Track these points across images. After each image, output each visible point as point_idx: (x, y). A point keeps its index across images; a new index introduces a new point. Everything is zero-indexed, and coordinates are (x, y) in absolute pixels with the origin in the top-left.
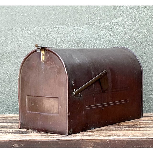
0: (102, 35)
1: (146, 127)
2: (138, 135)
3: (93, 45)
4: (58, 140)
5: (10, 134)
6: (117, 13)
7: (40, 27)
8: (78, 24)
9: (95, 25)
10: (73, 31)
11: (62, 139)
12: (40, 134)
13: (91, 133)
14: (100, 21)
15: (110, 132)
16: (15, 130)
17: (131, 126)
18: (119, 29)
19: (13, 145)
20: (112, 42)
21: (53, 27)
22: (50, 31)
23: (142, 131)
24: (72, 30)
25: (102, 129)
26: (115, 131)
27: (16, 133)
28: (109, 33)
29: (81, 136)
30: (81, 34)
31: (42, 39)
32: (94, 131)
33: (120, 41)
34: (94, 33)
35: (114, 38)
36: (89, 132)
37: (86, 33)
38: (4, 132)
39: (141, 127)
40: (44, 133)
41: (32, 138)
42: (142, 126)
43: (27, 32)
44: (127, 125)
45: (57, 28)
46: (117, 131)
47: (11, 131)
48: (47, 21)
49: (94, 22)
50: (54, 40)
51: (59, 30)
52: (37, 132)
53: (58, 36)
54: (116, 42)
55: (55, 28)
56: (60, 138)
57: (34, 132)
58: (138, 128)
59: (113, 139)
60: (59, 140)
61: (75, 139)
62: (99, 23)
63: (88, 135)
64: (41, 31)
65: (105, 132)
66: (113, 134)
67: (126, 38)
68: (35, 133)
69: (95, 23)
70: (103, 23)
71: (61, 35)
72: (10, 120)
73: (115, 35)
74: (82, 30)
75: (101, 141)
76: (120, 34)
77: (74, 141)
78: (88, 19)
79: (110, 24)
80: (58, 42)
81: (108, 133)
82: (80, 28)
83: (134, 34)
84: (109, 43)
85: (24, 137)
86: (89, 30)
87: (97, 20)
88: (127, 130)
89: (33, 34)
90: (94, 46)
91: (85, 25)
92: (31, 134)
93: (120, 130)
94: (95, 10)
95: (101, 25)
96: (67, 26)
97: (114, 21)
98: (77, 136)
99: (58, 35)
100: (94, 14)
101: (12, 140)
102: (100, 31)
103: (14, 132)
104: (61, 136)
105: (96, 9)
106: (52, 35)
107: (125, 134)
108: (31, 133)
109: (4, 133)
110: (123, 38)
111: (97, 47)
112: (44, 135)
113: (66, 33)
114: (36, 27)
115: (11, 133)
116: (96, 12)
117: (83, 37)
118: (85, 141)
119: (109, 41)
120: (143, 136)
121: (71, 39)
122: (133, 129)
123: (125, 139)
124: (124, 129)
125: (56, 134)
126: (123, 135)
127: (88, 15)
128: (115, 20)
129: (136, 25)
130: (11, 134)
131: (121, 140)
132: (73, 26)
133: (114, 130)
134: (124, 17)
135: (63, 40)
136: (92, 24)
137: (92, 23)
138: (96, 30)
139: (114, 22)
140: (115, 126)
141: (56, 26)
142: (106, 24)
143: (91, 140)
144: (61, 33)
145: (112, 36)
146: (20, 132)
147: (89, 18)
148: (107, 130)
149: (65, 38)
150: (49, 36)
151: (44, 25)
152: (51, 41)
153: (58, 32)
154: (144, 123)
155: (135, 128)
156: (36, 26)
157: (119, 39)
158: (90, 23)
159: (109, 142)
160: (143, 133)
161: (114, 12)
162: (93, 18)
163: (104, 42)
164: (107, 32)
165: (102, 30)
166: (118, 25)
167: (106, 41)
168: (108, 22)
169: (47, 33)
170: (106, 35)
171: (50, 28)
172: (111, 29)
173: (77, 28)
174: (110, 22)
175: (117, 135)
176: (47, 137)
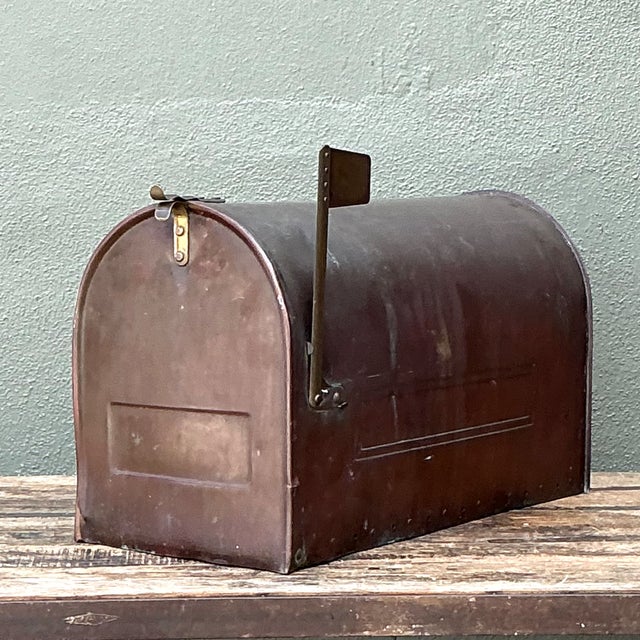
0: (439, 139)
1: (629, 536)
2: (599, 573)
3: (403, 181)
4: (260, 595)
5: (55, 567)
6: (502, 45)
7: (176, 105)
8: (336, 92)
9: (411, 94)
10: (317, 119)
12: (185, 570)
13: (397, 564)
14: (430, 78)
15: (481, 561)
16: (77, 551)
17: (567, 534)
18: (511, 113)
19: (72, 618)
20: (481, 168)
21: (231, 103)
22: (219, 118)
23: (615, 555)
24: (311, 114)
25: (443, 545)
26: (502, 556)
27: (81, 566)
28: (470, 128)
29: (356, 578)
30: (350, 131)
31: (184, 153)
32: (409, 556)
33: (515, 163)
34: (404, 129)
35: (489, 151)
36: (391, 561)
37: (372, 129)
38: (28, 558)
39: (607, 539)
40: (198, 564)
41: (151, 586)
42: (613, 532)
43: (119, 125)
44: (548, 529)
45: (247, 105)
46: (510, 554)
47: (59, 554)
48: (206, 77)
49: (406, 80)
50: (234, 157)
51: (257, 117)
52: (170, 559)
53: (252, 140)
54: (497, 167)
55: (239, 108)
56: (268, 587)
57: (158, 561)
58: (595, 543)
59: (492, 593)
60: (266, 595)
61: (332, 594)
62: (429, 88)
63: (387, 573)
64: (178, 120)
65: (458, 561)
66: (494, 571)
67: (542, 149)
68: (161, 563)
69: (409, 84)
70: (446, 89)
71: (266, 138)
72: (51, 504)
73: (495, 138)
74: (355, 118)
75: (442, 601)
76: (518, 132)
77: (327, 601)
78: (380, 69)
79: (473, 91)
80: (253, 167)
81: (470, 565)
82: (347, 109)
83: (575, 134)
84: (468, 171)
85: (117, 581)
86: (384, 117)
87: (420, 72)
88: (549, 552)
89: (146, 134)
90: (405, 184)
91: (368, 97)
92: (145, 569)
93: (521, 552)
94: (412, 32)
95: (435, 94)
96: (292, 98)
97: (489, 77)
98: (340, 577)
99: (251, 137)
100: (408, 50)
101: (66, 598)
102: (431, 122)
103: (71, 558)
104: (273, 580)
105: (413, 24)
106: (226, 137)
107: (543, 571)
108: (146, 563)
109: (31, 565)
110: (530, 150)
111: (417, 188)
112: (201, 575)
113: (285, 127)
114: (157, 104)
115: (58, 564)
116: (416, 41)
117: (360, 145)
118: (375, 601)
119: (469, 163)
120: (618, 581)
121: (306, 154)
122: (574, 545)
123: (543, 593)
124: (538, 548)
125: (253, 571)
126: (534, 576)
127: (380, 54)
128: (497, 76)
129: (583, 98)
130: (60, 570)
131: (525, 599)
132: (316, 98)
133: (495, 549)
134: (533, 62)
135: (274, 158)
136: (395, 89)
137: (397, 87)
138: (414, 115)
139: (488, 82)
140: (499, 531)
141: (242, 99)
142: (458, 91)
143: (402, 597)
144: (266, 130)
145: (482, 144)
146: (98, 560)
147: (385, 64)
148: (467, 549)
149: (276, 151)
150: (214, 140)
151: (192, 96)
152: (224, 163)
153: (253, 124)
154: (621, 521)
155: (583, 543)
156: (157, 100)
157: (512, 156)
158: (390, 88)
159: (476, 604)
160: (620, 565)
161: (492, 38)
162: (400, 64)
163: (447, 170)
164: (463, 124)
165: (440, 116)
166: (507, 97)
167: (456, 162)
168: (466, 84)
169: (204, 128)
170: (457, 136)
171: (218, 105)
172: (477, 114)
173: (335, 105)
174: (474, 82)
175: (510, 577)
176: (214, 582)
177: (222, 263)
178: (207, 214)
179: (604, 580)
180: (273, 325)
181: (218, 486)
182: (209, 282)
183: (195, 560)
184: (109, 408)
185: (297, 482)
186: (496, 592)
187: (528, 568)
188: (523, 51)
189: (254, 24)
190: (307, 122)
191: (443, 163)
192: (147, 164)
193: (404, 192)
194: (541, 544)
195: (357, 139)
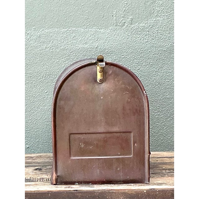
0: (135, 41)
3: (123, 55)
4: (75, 190)
6: (156, 9)
7: (47, 31)
8: (100, 26)
9: (125, 26)
10: (94, 35)
11: (80, 190)
14: (132, 21)
18: (159, 32)
20: (149, 51)
21: (65, 30)
22: (61, 35)
24: (92, 34)
26: (156, 178)
28: (145, 37)
30: (105, 39)
31: (50, 47)
33: (161, 49)
34: (123, 38)
35: (152, 45)
37: (112, 38)
43: (28, 38)
44: (171, 169)
45: (70, 31)
46: (158, 177)
48: (57, 21)
49: (124, 21)
50: (66, 48)
51: (74, 35)
53: (72, 42)
54: (155, 50)
55: (68, 31)
56: (78, 188)
59: (152, 189)
60: (77, 190)
61: (98, 190)
62: (131, 24)
64: (47, 36)
66: (153, 182)
67: (170, 44)
68: (42, 181)
69: (125, 23)
70: (137, 24)
71: (77, 42)
73: (154, 41)
74: (107, 34)
75: (135, 192)
76: (162, 38)
77: (97, 192)
78: (115, 18)
79: (146, 25)
80: (73, 52)
82: (104, 31)
84: (145, 52)
86: (116, 34)
87: (129, 18)
88: (171, 176)
89: (37, 41)
90: (124, 56)
91: (111, 27)
92: (37, 183)
93: (162, 176)
94: (126, 5)
95: (134, 26)
96: (85, 28)
97: (152, 20)
100: (124, 11)
102: (132, 35)
105: (126, 2)
106: (63, 42)
107: (169, 182)
108: (37, 181)
110: (166, 44)
111: (128, 58)
113: (84, 38)
114: (41, 30)
116: (127, 8)
117: (109, 43)
118: (113, 192)
119: (145, 49)
121: (91, 47)
123: (169, 189)
124: (168, 175)
126: (166, 184)
127: (115, 13)
128: (154, 19)
131: (163, 191)
132: (94, 28)
133: (153, 176)
134: (166, 15)
135: (80, 48)
136: (120, 24)
138: (127, 33)
140: (155, 170)
141: (69, 29)
142: (141, 25)
143: (122, 191)
144: (77, 39)
145: (150, 42)
147: (117, 16)
149: (81, 46)
150: (60, 43)
152: (64, 50)
153: (73, 37)
156: (40, 29)
157: (160, 46)
158: (118, 24)
159: (147, 193)
161: (153, 7)
162: (122, 16)
163: (138, 51)
164: (143, 36)
165: (135, 33)
166: (158, 27)
167: (141, 49)
168: (144, 22)
169: (56, 39)
170: (141, 40)
171: (61, 31)
172: (148, 33)
173: (100, 30)
174: (146, 22)
175: (158, 184)
176: (60, 187)
187: (164, 181)
188: (163, 11)
189: (72, 3)
190: (90, 36)
191: (136, 49)
192: (37, 51)
193: (124, 59)
194: (169, 174)
195: (107, 42)
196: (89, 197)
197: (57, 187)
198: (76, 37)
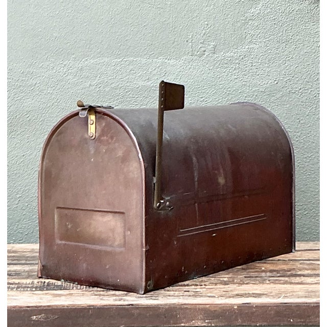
0: (219, 77)
1: (315, 274)
2: (300, 293)
3: (202, 98)
4: (130, 305)
5: (27, 290)
6: (249, 33)
7: (92, 61)
8: (169, 55)
9: (205, 56)
10: (160, 68)
11: (138, 305)
12: (92, 292)
13: (198, 289)
14: (215, 48)
15: (240, 287)
16: (38, 282)
17: (284, 274)
18: (254, 65)
19: (35, 317)
21: (119, 60)
22: (113, 67)
23: (307, 284)
24: (158, 66)
25: (222, 279)
26: (251, 285)
27: (40, 290)
28: (234, 72)
29: (177, 296)
30: (176, 73)
31: (96, 84)
32: (205, 285)
33: (257, 89)
34: (203, 73)
36: (196, 287)
37: (187, 73)
38: (13, 286)
39: (304, 276)
40: (99, 289)
41: (75, 301)
42: (306, 272)
44: (274, 271)
45: (126, 61)
46: (255, 284)
47: (29, 284)
48: (107, 48)
49: (203, 49)
50: (120, 86)
51: (131, 67)
52: (84, 286)
53: (129, 78)
54: (248, 91)
55: (122, 62)
56: (134, 301)
57: (79, 287)
58: (298, 278)
59: (246, 304)
60: (132, 305)
61: (166, 305)
62: (214, 53)
63: (193, 293)
65: (229, 288)
66: (247, 292)
67: (270, 82)
68: (80, 289)
69: (205, 51)
70: (222, 53)
71: (135, 77)
72: (27, 258)
73: (247, 77)
74: (179, 67)
75: (220, 308)
76: (257, 74)
77: (163, 308)
78: (190, 44)
79: (235, 55)
80: (129, 91)
81: (235, 290)
82: (175, 63)
83: (285, 75)
84: (234, 93)
85: (58, 298)
86: (192, 67)
87: (210, 45)
88: (274, 282)
89: (78, 75)
90: (203, 99)
91: (185, 57)
92: (72, 292)
93: (260, 283)
94: (206, 26)
95: (217, 56)
96: (148, 58)
97: (243, 47)
98: (169, 296)
99: (128, 76)
100: (204, 34)
101: (32, 307)
102: (215, 69)
103: (35, 286)
104: (136, 297)
105: (206, 23)
106: (116, 76)
107: (271, 293)
108: (73, 288)
109: (15, 290)
110: (264, 83)
111: (209, 101)
112: (100, 295)
114: (83, 61)
115: (29, 289)
117: (181, 80)
118: (187, 308)
119: (234, 89)
120: (309, 297)
121: (155, 85)
122: (286, 279)
123: (271, 304)
124: (269, 281)
125: (126, 293)
126: (267, 295)
127: (190, 37)
128: (247, 47)
129: (289, 57)
130: (29, 292)
131: (263, 306)
132: (160, 58)
133: (247, 282)
134: (264, 41)
137: (199, 53)
138: (207, 66)
139: (244, 49)
140: (250, 272)
141: (124, 58)
142: (229, 54)
143: (201, 306)
144: (135, 73)
145: (240, 79)
146: (49, 287)
147: (193, 41)
148: (233, 281)
149: (141, 83)
150: (110, 78)
151: (100, 57)
153: (129, 70)
154: (311, 267)
155: (292, 278)
157: (255, 85)
158: (196, 53)
159: (238, 310)
160: (310, 290)
161: (244, 29)
162: (200, 41)
163: (223, 92)
164: (231, 70)
165: (220, 66)
167: (228, 89)
168: (232, 51)
169: (105, 73)
170: (228, 76)
171: (112, 61)
172: (238, 65)
173: (169, 61)
174: (236, 50)
175: (254, 295)
176: (106, 298)
177: (112, 138)
178: (105, 114)
179: (302, 297)
180: (136, 169)
181: (109, 249)
182: (106, 148)
183: (98, 287)
184: (55, 210)
185: (148, 247)
186: (248, 303)
187: (264, 291)
191: (222, 89)
193: (203, 103)
194: (271, 278)
195: (180, 77)
196: (150, 315)
197: (102, 299)
198: (134, 70)
